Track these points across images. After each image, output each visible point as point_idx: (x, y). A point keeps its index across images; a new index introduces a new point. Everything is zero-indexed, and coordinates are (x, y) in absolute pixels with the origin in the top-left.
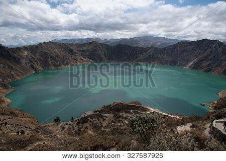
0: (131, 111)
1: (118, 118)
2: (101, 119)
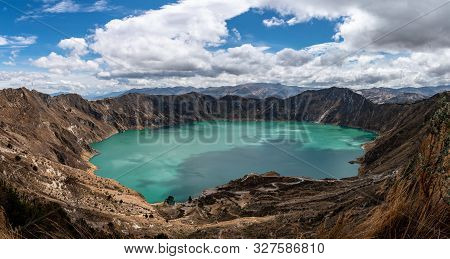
0: (273, 184)
1: (259, 194)
2: (233, 199)
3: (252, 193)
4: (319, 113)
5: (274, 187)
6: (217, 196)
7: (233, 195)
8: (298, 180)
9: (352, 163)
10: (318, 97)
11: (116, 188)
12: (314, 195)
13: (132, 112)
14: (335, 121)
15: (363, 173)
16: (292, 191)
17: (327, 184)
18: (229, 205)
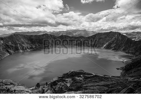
0: (81, 76)
1: (75, 80)
2: (65, 82)
3: (73, 80)
4: (103, 44)
5: (82, 77)
6: (58, 81)
7: (65, 81)
8: (92, 74)
9: (118, 69)
10: (103, 36)
11: (11, 84)
12: (98, 82)
13: (16, 44)
14: (111, 48)
15: (123, 75)
16: (89, 79)
17: (105, 78)
18: (63, 85)
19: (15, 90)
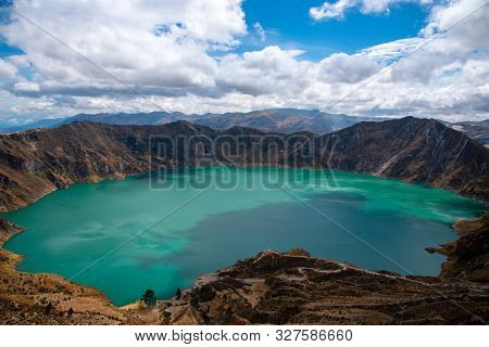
0: (300, 269)
1: (277, 285)
3: (268, 282)
4: (379, 161)
5: (301, 275)
6: (218, 286)
7: (240, 285)
8: (337, 267)
9: (431, 251)
10: (379, 134)
12: (359, 295)
14: (408, 175)
15: (450, 273)
16: (328, 284)
17: (384, 281)
18: (235, 301)
19: (71, 312)
